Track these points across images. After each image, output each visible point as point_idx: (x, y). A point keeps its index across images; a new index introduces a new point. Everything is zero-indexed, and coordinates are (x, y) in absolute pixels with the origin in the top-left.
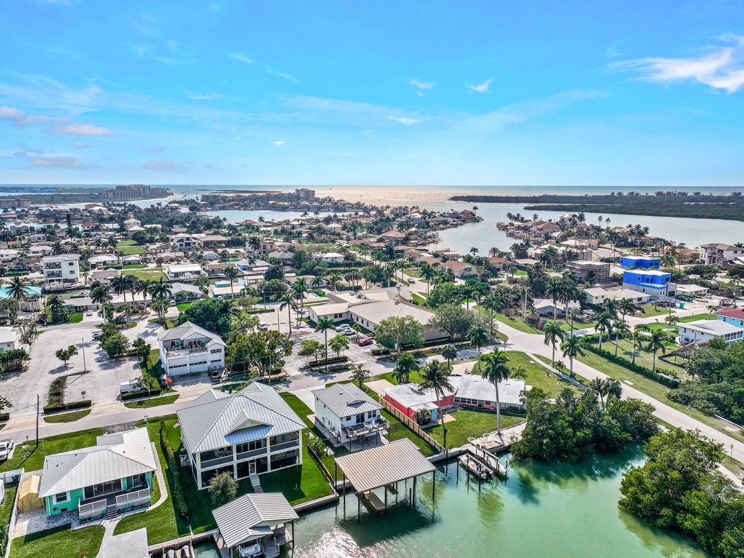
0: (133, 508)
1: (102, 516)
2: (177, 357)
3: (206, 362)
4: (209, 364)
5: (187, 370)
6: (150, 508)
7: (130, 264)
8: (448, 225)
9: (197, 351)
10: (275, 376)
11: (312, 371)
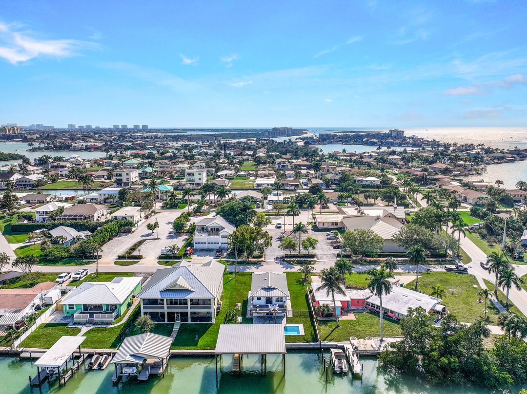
0: (103, 323)
1: (85, 324)
2: (200, 237)
3: (218, 243)
4: (220, 244)
5: (206, 246)
6: (111, 326)
7: (240, 176)
8: (504, 161)
9: (213, 235)
10: (256, 260)
11: (284, 260)
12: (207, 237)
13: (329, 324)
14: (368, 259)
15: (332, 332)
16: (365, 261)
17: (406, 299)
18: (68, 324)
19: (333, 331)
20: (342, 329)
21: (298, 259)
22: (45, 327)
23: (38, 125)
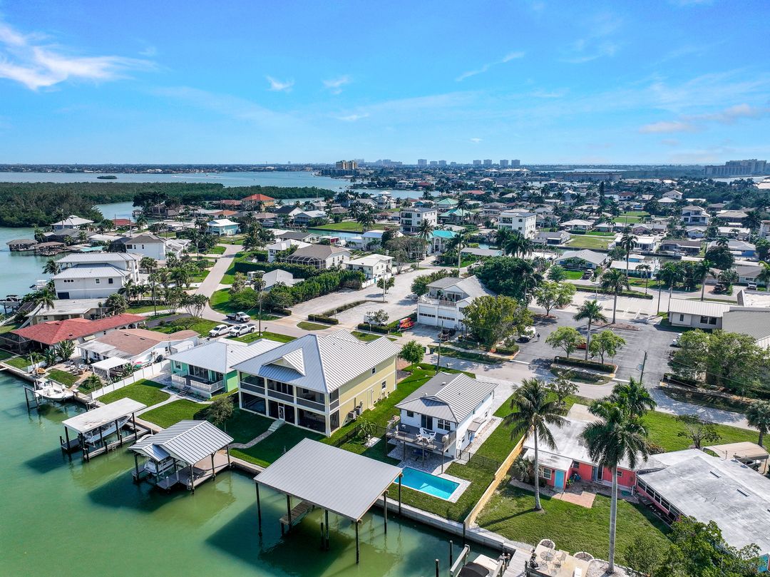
0: (198, 395)
1: (178, 391)
2: (426, 305)
3: (454, 319)
4: (456, 322)
5: (435, 322)
9: (446, 304)
10: (499, 356)
11: (548, 367)
12: (437, 307)
13: (522, 499)
14: (735, 397)
15: (514, 516)
16: (726, 401)
17: (739, 499)
18: (165, 386)
19: (519, 514)
20: (540, 518)
21: (576, 369)
22: (142, 384)
23: (385, 161)
